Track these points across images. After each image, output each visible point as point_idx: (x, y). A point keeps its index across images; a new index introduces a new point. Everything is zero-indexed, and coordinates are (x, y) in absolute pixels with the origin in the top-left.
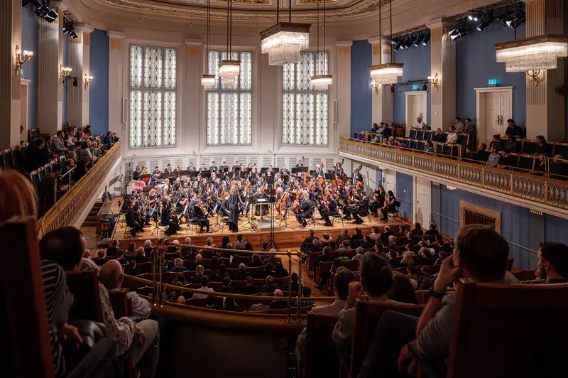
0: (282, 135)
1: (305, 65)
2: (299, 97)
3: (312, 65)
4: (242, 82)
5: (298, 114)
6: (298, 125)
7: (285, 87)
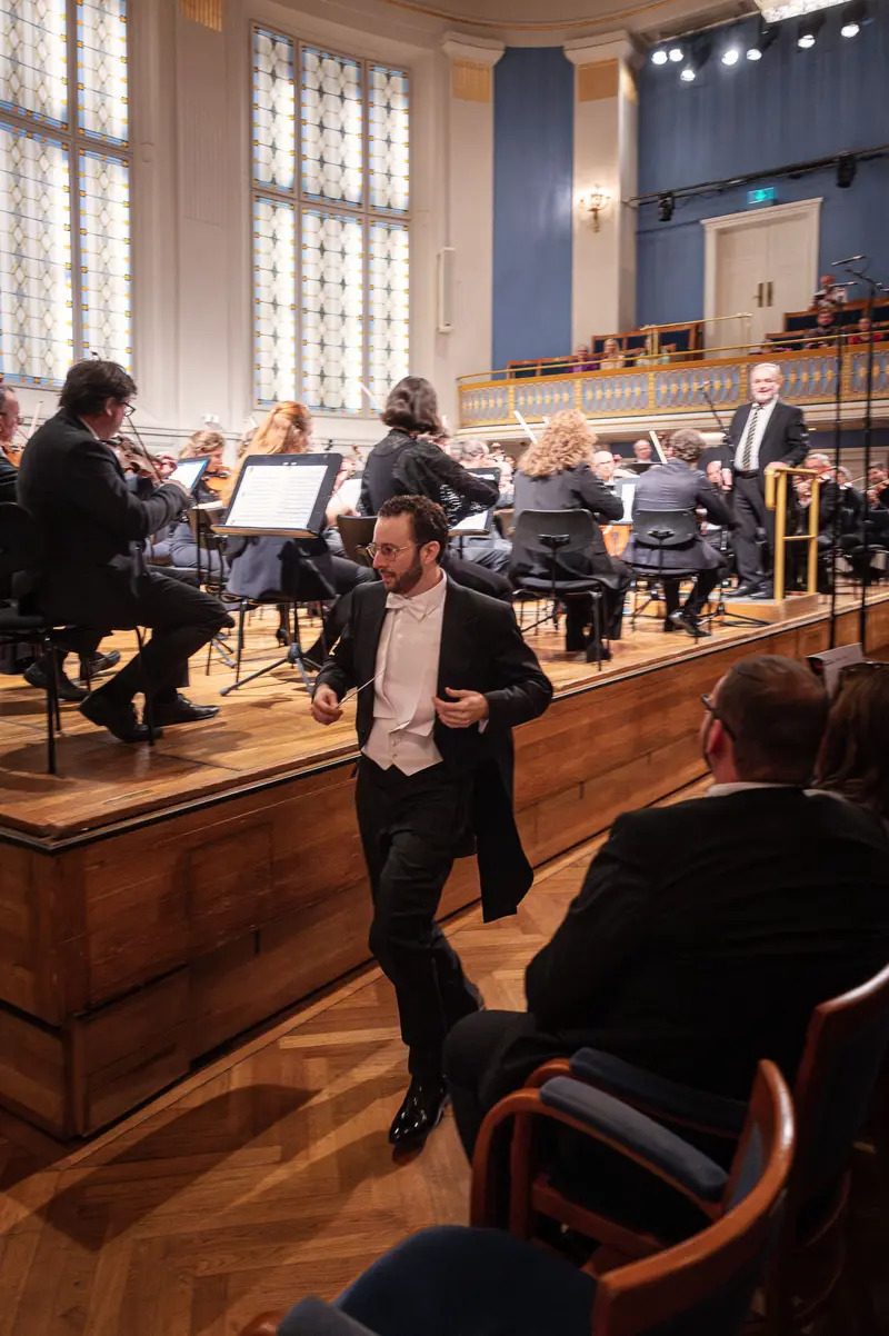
0: (253, 366)
1: (333, 101)
2: (310, 221)
3: (353, 109)
4: (87, 99)
5: (310, 287)
6: (310, 335)
7: (263, 176)
